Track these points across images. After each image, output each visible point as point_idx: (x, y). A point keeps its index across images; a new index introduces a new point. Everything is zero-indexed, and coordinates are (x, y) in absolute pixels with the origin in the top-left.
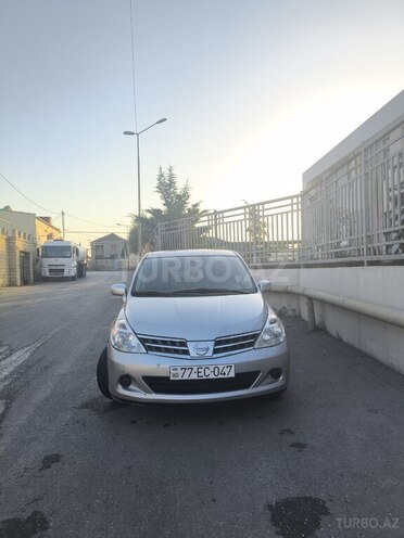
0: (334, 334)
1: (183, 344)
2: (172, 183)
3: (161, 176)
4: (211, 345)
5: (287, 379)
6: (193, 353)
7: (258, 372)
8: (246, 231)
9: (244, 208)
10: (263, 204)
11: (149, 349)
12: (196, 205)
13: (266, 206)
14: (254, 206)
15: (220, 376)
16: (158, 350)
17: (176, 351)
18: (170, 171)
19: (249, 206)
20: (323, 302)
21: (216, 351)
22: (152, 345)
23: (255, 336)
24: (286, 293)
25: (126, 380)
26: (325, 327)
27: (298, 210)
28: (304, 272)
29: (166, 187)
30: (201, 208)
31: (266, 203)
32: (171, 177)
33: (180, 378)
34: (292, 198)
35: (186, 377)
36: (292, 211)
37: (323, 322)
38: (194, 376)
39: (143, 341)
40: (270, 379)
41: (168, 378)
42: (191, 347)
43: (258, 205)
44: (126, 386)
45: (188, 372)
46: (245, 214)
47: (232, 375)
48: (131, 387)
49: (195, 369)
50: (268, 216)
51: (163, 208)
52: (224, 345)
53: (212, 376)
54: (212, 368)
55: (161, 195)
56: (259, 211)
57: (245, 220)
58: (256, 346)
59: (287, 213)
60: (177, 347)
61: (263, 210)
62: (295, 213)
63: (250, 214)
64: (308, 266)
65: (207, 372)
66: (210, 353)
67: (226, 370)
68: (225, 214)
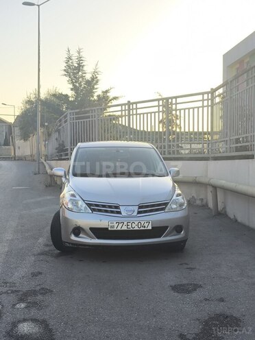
0: (232, 217)
1: (117, 207)
2: (80, 67)
3: (70, 58)
4: (136, 209)
5: (186, 233)
6: (124, 213)
7: (167, 227)
8: (160, 122)
9: (158, 100)
10: (176, 98)
11: (93, 210)
12: (107, 92)
13: (179, 100)
14: (167, 99)
15: (142, 228)
16: (100, 211)
17: (112, 212)
18: (79, 53)
19: (162, 99)
20: (226, 190)
21: (139, 213)
22: (95, 207)
23: (166, 204)
24: (195, 183)
25: (78, 231)
26: (226, 212)
27: (208, 106)
28: (212, 164)
29: (74, 70)
30: (111, 95)
31: (179, 97)
32: (80, 59)
33: (115, 229)
34: (203, 94)
35: (119, 228)
36: (203, 107)
37: (224, 208)
38: (125, 228)
39: (89, 205)
40: (175, 233)
41: (107, 229)
42: (122, 209)
43: (172, 98)
44: (77, 235)
45: (120, 225)
46: (159, 106)
47: (150, 228)
48: (81, 235)
49: (125, 223)
50: (180, 110)
51: (70, 93)
52: (145, 209)
53: (136, 228)
54: (136, 223)
55: (68, 78)
56: (172, 104)
57: (159, 112)
58: (166, 210)
59: (198, 108)
60: (113, 209)
61: (176, 104)
62: (205, 109)
63: (163, 106)
64: (216, 159)
65: (133, 226)
66: (135, 213)
67: (146, 224)
68: (139, 106)
